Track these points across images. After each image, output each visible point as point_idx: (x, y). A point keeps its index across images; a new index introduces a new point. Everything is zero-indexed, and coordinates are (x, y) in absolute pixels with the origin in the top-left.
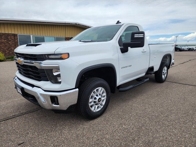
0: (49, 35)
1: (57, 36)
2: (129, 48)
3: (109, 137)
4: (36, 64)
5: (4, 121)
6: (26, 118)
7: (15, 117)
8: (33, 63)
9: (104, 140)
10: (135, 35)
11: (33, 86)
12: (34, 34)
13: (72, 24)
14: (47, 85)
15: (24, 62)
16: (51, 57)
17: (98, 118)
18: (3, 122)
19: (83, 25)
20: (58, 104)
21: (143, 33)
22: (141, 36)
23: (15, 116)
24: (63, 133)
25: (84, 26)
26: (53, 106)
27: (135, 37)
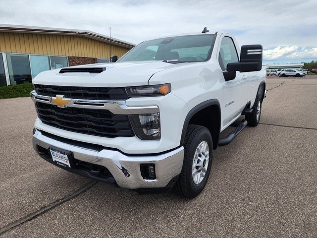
0: (41, 52)
1: (53, 55)
2: (238, 73)
3: (241, 225)
4: (109, 105)
5: (29, 220)
6: (71, 209)
7: (48, 210)
8: (103, 105)
9: (236, 231)
10: (249, 51)
11: (99, 148)
12: (9, 50)
13: (79, 33)
14: (132, 144)
15: (75, 103)
16: (140, 91)
17: (201, 195)
18: (29, 222)
19: (98, 36)
20: (155, 178)
21: (259, 47)
22: (256, 52)
23: (46, 208)
24: (159, 229)
25: (100, 37)
26: (145, 182)
27: (248, 53)
